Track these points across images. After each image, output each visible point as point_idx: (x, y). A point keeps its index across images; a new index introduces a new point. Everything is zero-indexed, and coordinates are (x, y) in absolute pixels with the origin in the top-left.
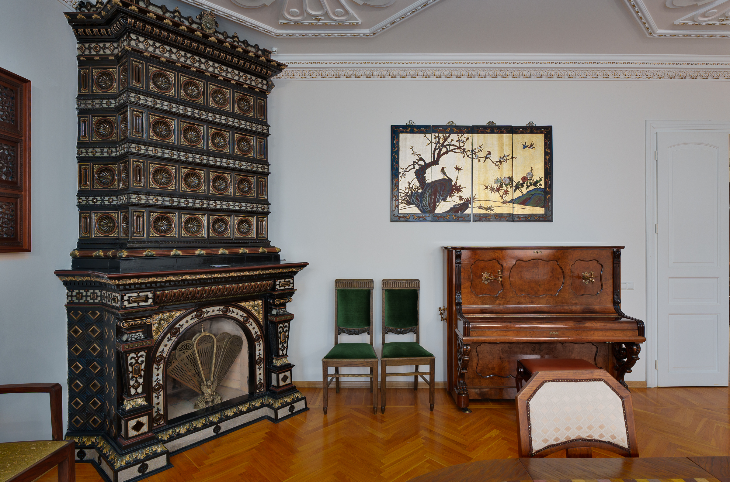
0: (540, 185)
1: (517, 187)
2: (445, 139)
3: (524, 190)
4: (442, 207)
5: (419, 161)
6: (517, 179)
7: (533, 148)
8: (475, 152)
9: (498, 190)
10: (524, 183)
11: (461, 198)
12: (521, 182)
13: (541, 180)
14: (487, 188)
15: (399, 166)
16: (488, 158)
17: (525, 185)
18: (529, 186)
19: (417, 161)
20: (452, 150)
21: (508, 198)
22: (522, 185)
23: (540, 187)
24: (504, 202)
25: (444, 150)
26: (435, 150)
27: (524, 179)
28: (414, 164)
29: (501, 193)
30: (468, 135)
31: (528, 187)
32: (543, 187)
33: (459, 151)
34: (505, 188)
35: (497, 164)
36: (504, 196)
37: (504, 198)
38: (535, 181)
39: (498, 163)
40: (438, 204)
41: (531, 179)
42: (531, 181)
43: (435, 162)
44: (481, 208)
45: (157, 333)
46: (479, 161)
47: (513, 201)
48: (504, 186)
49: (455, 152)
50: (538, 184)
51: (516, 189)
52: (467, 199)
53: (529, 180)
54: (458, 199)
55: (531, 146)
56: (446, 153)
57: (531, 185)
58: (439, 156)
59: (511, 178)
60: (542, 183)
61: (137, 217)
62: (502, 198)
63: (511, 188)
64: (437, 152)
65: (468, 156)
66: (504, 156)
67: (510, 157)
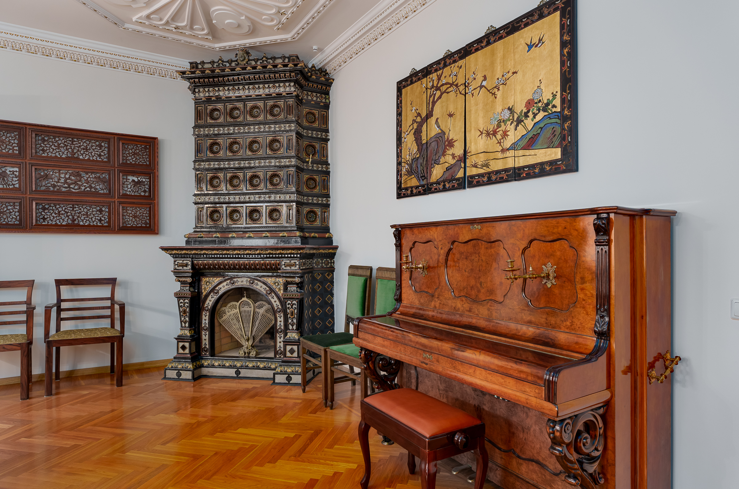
0: (554, 106)
1: (519, 122)
2: (439, 79)
3: (529, 123)
4: (437, 173)
5: (416, 117)
6: (520, 108)
7: (543, 43)
8: (468, 84)
9: (495, 133)
10: (528, 112)
11: (453, 156)
12: (525, 110)
13: (554, 96)
14: (482, 133)
15: (401, 130)
16: (483, 86)
17: (530, 114)
18: (537, 114)
19: (415, 118)
20: (445, 92)
21: (508, 143)
22: (526, 116)
23: (554, 110)
24: (503, 151)
25: (438, 93)
26: (430, 97)
27: (530, 103)
28: (413, 123)
29: (499, 136)
30: (461, 62)
31: (535, 115)
32: (558, 109)
33: (451, 89)
34: (503, 127)
35: (493, 92)
36: (502, 141)
37: (502, 144)
38: (545, 102)
39: (496, 90)
40: (432, 169)
41: (540, 101)
42: (540, 104)
43: (430, 115)
44: (475, 166)
45: (205, 291)
46: (473, 94)
47: (514, 147)
48: (502, 124)
49: (448, 93)
50: (550, 107)
51: (517, 126)
52: (459, 156)
53: (536, 103)
54: (451, 157)
55: (540, 40)
56: (440, 97)
57: (539, 112)
58: (434, 103)
59: (512, 108)
60: (557, 102)
61: (201, 211)
62: (500, 145)
63: (511, 124)
64: (431, 99)
65: (461, 93)
66: (503, 76)
67: (510, 74)
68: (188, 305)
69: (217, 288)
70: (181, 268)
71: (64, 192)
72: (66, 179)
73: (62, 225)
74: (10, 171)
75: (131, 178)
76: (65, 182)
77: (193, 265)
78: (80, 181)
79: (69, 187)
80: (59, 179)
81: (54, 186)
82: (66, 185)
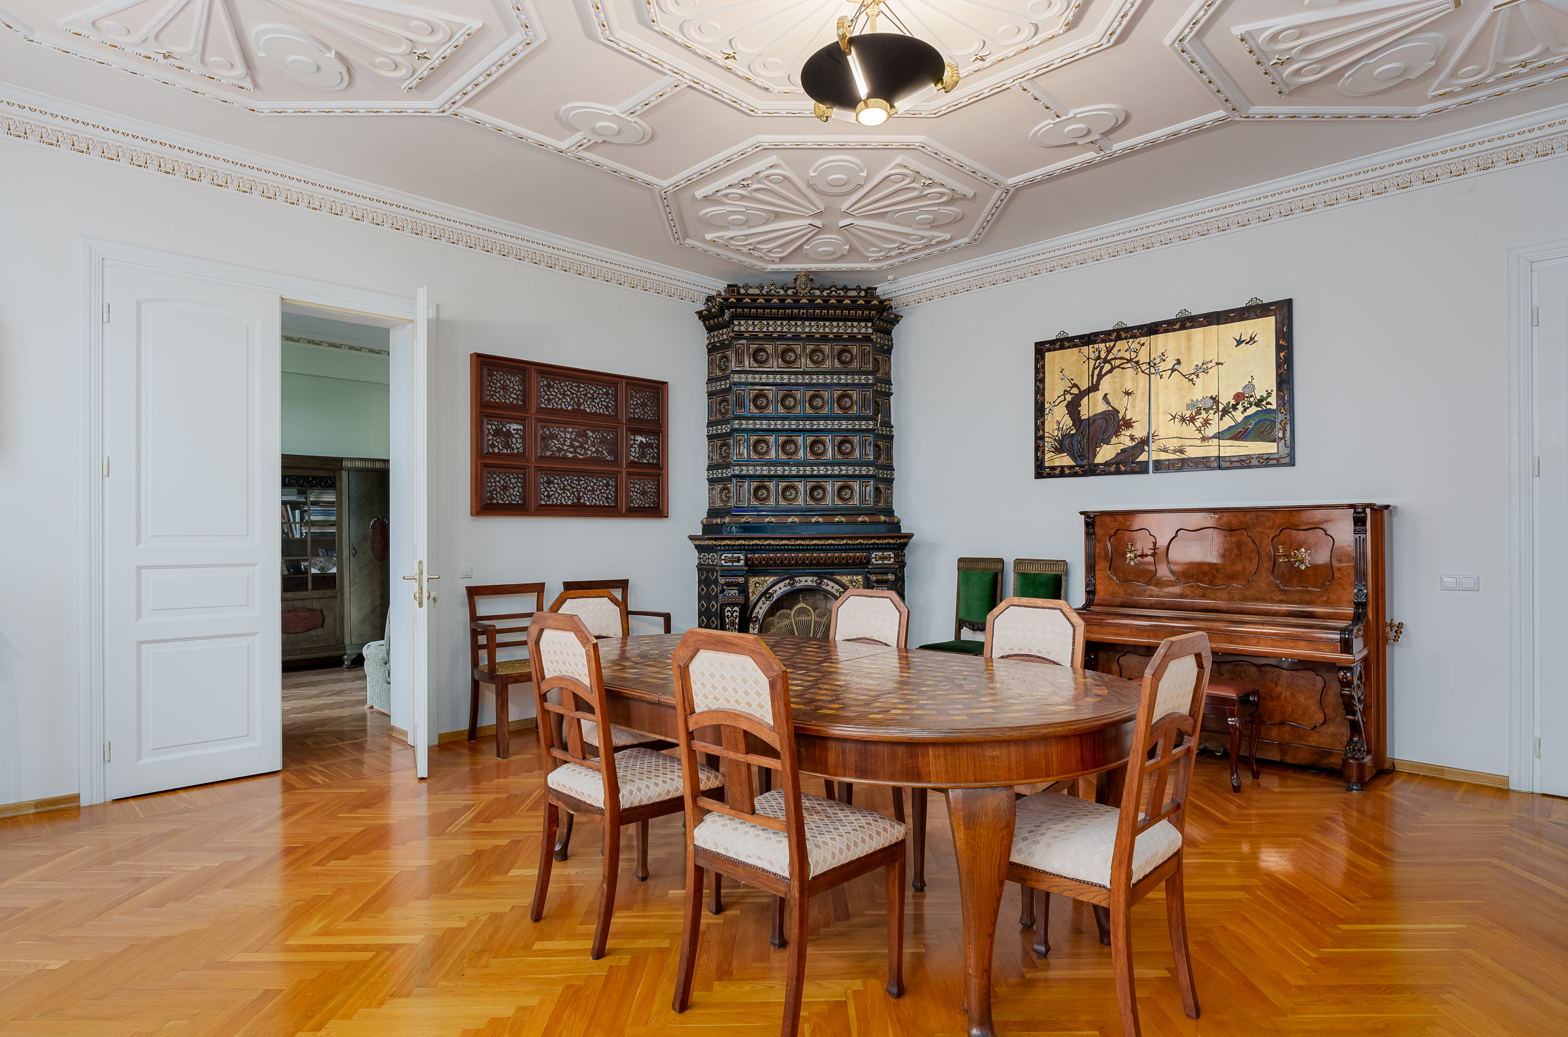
0: (1268, 403)
1: (1225, 412)
2: (1109, 351)
3: (1239, 416)
4: (1105, 454)
5: (1071, 388)
6: (1226, 398)
7: (1255, 342)
8: (1155, 364)
9: (1192, 419)
10: (1237, 404)
11: (1132, 438)
12: (1233, 402)
13: (1269, 395)
14: (1174, 418)
15: (1044, 400)
16: (1176, 370)
17: (1240, 407)
18: (1248, 408)
19: (1069, 389)
20: (1118, 367)
21: (1211, 431)
22: (1235, 407)
23: (1268, 406)
24: (1204, 439)
25: (1107, 367)
26: (1094, 368)
27: (1239, 397)
28: (1064, 395)
29: (1198, 424)
30: (1143, 340)
31: (1245, 410)
32: (1274, 407)
33: (1129, 365)
34: (1204, 415)
35: (1190, 378)
36: (1203, 428)
37: (1203, 432)
38: (1259, 398)
39: (1194, 377)
40: (1098, 449)
41: (1252, 396)
42: (1252, 399)
43: (1094, 388)
44: (1165, 450)
46: (1161, 376)
47: (1219, 436)
48: (1203, 412)
49: (1123, 368)
50: (1264, 403)
51: (1223, 416)
52: (1141, 439)
53: (1247, 397)
54: (1128, 439)
55: (1251, 339)
56: (1110, 371)
57: (1251, 406)
58: (1100, 377)
59: (1215, 398)
60: (1273, 399)
61: (740, 487)
62: (1200, 432)
63: (1214, 414)
64: (1096, 372)
65: (1143, 372)
66: (1203, 364)
67: (1213, 364)
68: (738, 614)
69: (771, 591)
70: (730, 564)
71: (570, 459)
72: (572, 440)
73: (567, 506)
74: (514, 430)
75: (640, 439)
76: (572, 446)
77: (746, 560)
78: (587, 443)
79: (575, 452)
80: (565, 441)
81: (560, 450)
82: (572, 450)
